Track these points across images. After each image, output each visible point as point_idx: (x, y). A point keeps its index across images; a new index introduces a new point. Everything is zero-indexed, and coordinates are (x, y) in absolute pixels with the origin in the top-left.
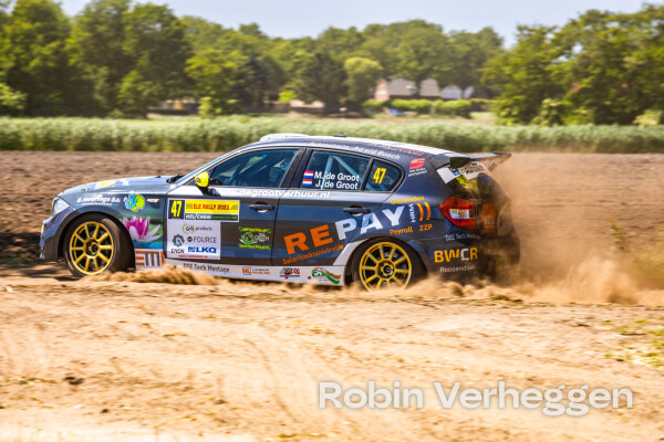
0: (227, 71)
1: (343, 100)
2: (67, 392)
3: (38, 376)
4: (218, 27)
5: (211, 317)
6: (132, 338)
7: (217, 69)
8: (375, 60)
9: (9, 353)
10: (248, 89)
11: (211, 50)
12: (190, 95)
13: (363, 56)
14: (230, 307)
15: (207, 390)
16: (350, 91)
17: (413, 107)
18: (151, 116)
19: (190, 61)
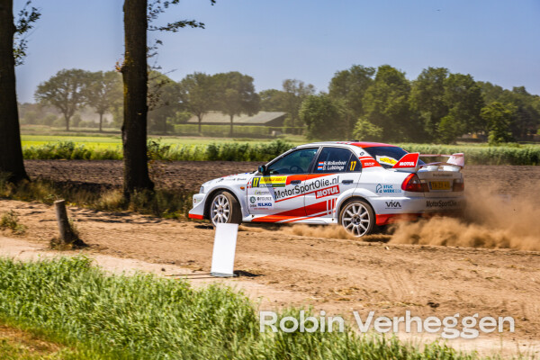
0: (506, 115)
2: (430, 312)
3: (411, 301)
4: (500, 88)
5: (512, 267)
6: (466, 279)
7: (499, 114)
9: (391, 287)
10: (519, 126)
11: (495, 103)
12: (483, 130)
14: (523, 261)
15: (516, 312)
18: (458, 143)
19: (482, 109)
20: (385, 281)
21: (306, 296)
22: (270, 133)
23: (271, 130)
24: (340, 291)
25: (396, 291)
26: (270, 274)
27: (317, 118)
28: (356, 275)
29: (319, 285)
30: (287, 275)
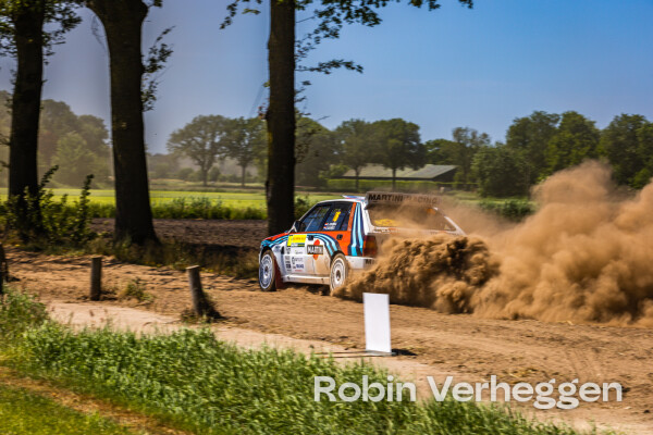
20: (568, 362)
23: (439, 186)
24: (515, 372)
26: (434, 352)
27: (493, 172)
28: (535, 354)
29: (491, 366)
30: (454, 354)
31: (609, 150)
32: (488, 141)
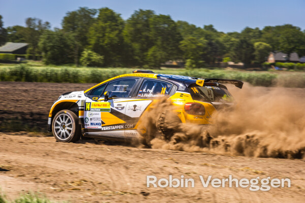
1: (253, 62)
2: (142, 199)
3: (128, 191)
8: (268, 43)
9: (112, 180)
13: (263, 41)
15: (208, 200)
16: (256, 58)
17: (286, 66)
20: (108, 175)
21: (47, 187)
22: (16, 59)
23: (17, 57)
24: (73, 182)
25: (117, 183)
26: (17, 169)
27: (52, 47)
28: (86, 171)
29: (56, 178)
30: (31, 170)
31: (131, 34)
32: (50, 27)
